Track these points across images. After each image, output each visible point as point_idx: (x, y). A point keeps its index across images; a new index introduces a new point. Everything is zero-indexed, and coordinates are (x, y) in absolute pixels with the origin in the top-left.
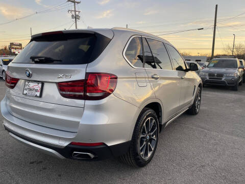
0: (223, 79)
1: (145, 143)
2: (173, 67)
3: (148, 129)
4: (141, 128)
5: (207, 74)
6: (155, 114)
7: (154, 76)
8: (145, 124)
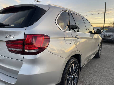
0: (111, 38)
1: (70, 81)
2: (88, 31)
3: (72, 72)
4: (68, 72)
5: (103, 36)
6: (77, 61)
7: (77, 37)
8: (70, 69)
